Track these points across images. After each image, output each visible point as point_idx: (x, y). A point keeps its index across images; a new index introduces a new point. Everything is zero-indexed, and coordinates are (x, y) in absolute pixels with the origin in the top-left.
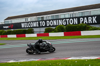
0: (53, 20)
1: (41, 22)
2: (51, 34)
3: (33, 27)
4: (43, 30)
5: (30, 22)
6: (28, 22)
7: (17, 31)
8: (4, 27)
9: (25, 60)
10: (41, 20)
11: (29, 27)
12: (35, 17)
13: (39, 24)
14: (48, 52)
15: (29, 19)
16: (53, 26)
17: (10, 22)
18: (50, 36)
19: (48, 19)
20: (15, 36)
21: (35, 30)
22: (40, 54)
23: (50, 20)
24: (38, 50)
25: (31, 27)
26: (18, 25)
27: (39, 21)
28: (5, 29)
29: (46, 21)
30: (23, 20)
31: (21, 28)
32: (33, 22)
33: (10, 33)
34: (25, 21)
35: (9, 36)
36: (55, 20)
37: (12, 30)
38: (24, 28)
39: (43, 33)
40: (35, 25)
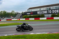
0: (56, 10)
1: (49, 11)
2: (55, 18)
3: (44, 14)
4: (50, 15)
5: (43, 11)
6: (41, 11)
7: (34, 16)
8: (27, 14)
9: (40, 33)
10: (49, 9)
11: (42, 14)
12: (46, 8)
13: (48, 12)
14: (29, 30)
15: (42, 9)
16: (56, 13)
17: (31, 10)
18: (54, 19)
19: (53, 9)
20: (33, 19)
21: (45, 15)
22: (24, 31)
23: (54, 10)
24: (23, 29)
25: (43, 14)
26: (35, 13)
27: (48, 10)
28: (28, 15)
29: (52, 10)
30: (38, 9)
31: (37, 14)
32: (44, 11)
33: (31, 17)
34: (39, 10)
35: (30, 19)
36: (57, 9)
37: (32, 15)
38: (39, 14)
39: (50, 17)
40: (45, 13)
